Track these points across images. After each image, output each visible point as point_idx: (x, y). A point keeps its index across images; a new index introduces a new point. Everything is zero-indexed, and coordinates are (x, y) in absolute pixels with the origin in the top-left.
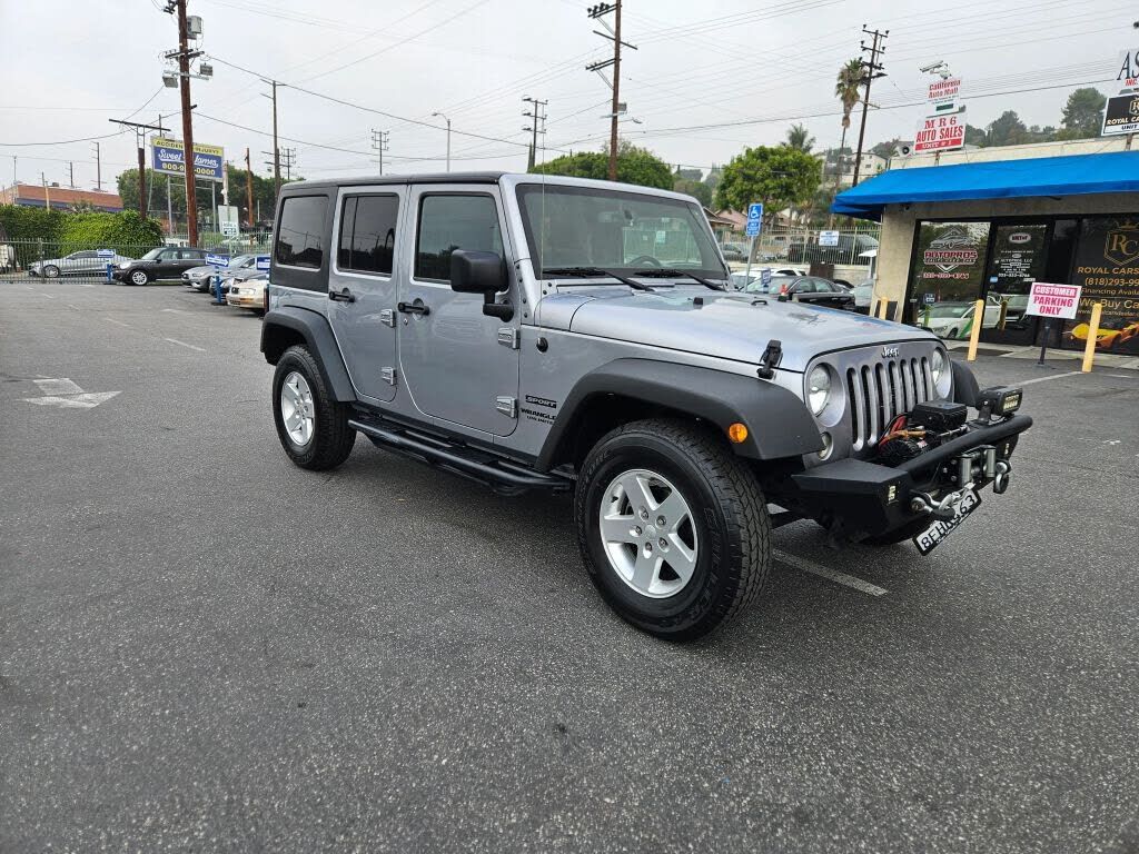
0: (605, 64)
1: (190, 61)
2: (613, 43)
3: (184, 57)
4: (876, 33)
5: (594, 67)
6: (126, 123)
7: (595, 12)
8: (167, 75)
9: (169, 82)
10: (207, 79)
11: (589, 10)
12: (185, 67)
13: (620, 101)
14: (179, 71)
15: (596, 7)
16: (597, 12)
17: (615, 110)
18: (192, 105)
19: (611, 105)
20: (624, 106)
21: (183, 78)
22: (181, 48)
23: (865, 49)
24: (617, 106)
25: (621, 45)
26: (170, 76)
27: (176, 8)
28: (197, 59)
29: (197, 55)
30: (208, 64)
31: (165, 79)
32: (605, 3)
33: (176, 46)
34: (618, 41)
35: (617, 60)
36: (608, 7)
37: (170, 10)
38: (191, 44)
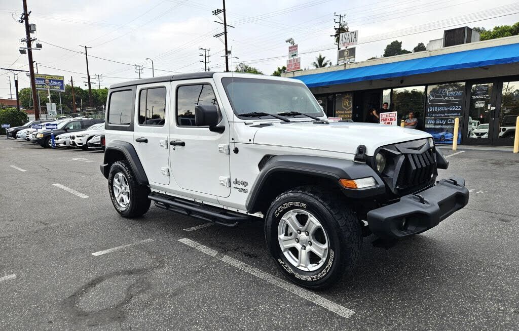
0: (221, 34)
1: (32, 42)
2: (224, 25)
3: (29, 41)
4: (340, 16)
5: (217, 36)
6: (8, 70)
7: (216, 13)
8: (21, 49)
9: (22, 52)
10: (40, 50)
11: (213, 12)
12: (29, 45)
13: (228, 50)
14: (27, 47)
15: (215, 11)
16: (216, 12)
17: (226, 54)
18: (33, 61)
19: (225, 52)
20: (230, 52)
21: (28, 50)
22: (27, 37)
23: (336, 22)
24: (227, 52)
25: (227, 26)
26: (23, 49)
27: (24, 21)
28: (34, 41)
29: (34, 40)
30: (40, 43)
31: (21, 51)
32: (219, 9)
33: (25, 37)
34: (225, 24)
35: (226, 33)
36: (220, 10)
37: (22, 22)
38: (32, 36)
